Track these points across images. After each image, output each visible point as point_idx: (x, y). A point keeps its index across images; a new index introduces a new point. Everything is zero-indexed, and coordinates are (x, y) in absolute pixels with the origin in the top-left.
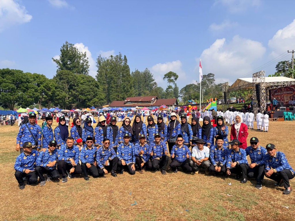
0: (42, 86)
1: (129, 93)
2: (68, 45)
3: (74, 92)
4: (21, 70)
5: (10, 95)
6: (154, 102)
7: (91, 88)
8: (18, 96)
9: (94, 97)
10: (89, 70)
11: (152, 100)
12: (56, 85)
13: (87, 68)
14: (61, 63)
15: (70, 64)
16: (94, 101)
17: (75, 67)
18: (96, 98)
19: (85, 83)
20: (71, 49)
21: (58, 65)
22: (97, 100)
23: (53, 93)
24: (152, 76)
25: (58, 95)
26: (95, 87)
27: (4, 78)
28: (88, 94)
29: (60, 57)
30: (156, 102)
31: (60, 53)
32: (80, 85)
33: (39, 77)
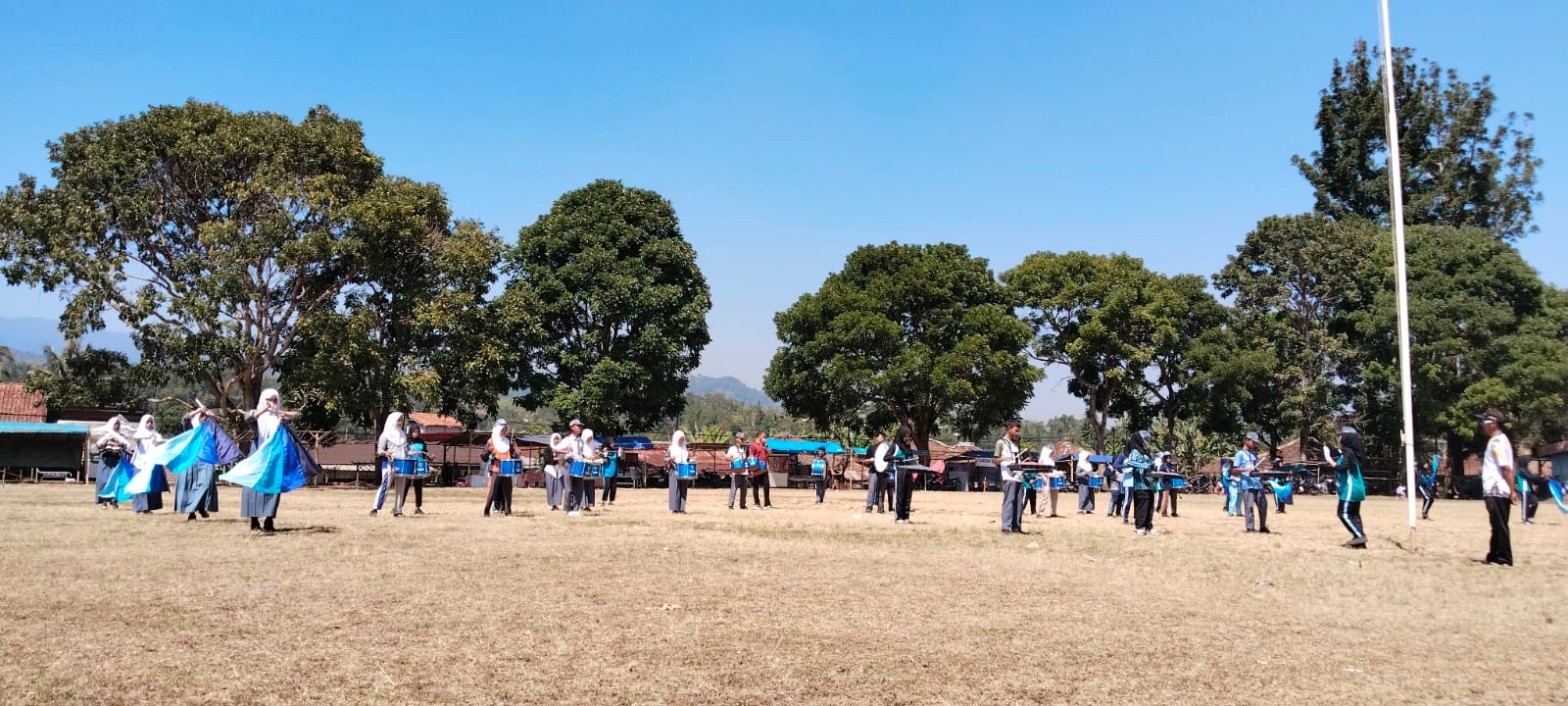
2: (1364, 62)
4: (957, 242)
7: (1454, 315)
10: (1540, 197)
13: (1526, 182)
19: (1419, 276)
33: (1086, 270)
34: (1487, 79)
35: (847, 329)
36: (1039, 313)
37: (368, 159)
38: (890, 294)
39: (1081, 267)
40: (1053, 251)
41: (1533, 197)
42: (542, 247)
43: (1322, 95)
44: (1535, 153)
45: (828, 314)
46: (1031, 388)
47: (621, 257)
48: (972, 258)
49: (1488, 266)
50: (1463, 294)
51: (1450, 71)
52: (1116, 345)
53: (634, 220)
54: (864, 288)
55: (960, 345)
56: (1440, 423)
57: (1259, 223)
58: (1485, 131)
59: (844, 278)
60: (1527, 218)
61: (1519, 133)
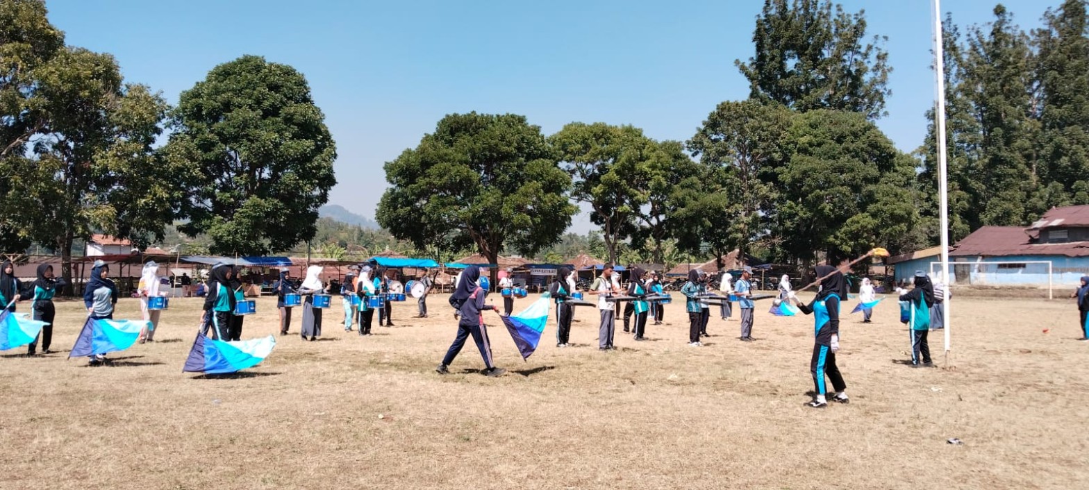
0: (612, 171)
4: (519, 113)
7: (841, 170)
10: (890, 93)
13: (882, 82)
19: (819, 145)
32: (795, 156)
33: (605, 136)
34: (862, 12)
35: (441, 176)
36: (573, 166)
37: (52, 32)
38: (472, 150)
39: (602, 134)
40: (583, 122)
41: (886, 92)
42: (199, 107)
43: (757, 18)
44: (889, 63)
45: (426, 164)
46: (570, 219)
47: (264, 117)
48: (529, 125)
49: (863, 138)
50: (848, 156)
51: (838, 6)
52: (625, 189)
53: (274, 88)
54: (452, 146)
55: (522, 188)
56: (831, 242)
57: (718, 106)
58: (860, 47)
59: (436, 138)
60: (882, 106)
61: (880, 49)
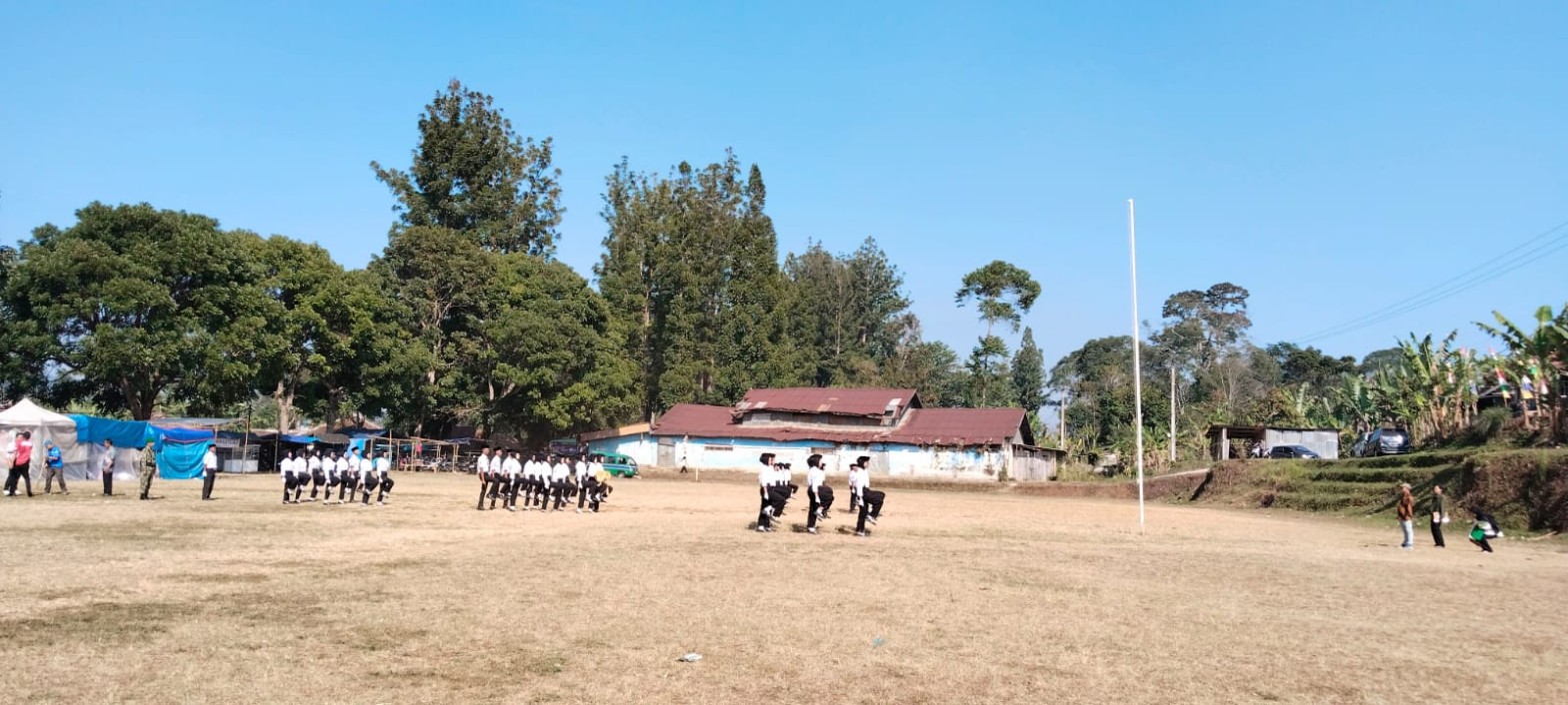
0: (306, 307)
1: (767, 365)
2: (458, 99)
3: (471, 346)
4: (210, 215)
5: (143, 340)
6: (901, 424)
7: (564, 331)
8: (181, 352)
9: (577, 374)
11: (889, 413)
12: (381, 304)
13: (552, 223)
14: (416, 187)
15: (461, 199)
16: (573, 399)
17: (486, 213)
18: (584, 384)
19: (532, 297)
20: (474, 121)
21: (401, 200)
22: (589, 394)
23: (363, 344)
24: (899, 282)
25: (387, 357)
26: (584, 323)
27: (121, 253)
28: (545, 356)
29: (417, 158)
30: (910, 424)
31: (416, 138)
32: (507, 307)
33: (298, 256)
34: (550, 139)
39: (293, 253)
41: (554, 235)
43: (421, 118)
44: (561, 202)
56: (544, 415)
61: (555, 184)
